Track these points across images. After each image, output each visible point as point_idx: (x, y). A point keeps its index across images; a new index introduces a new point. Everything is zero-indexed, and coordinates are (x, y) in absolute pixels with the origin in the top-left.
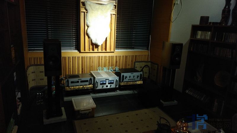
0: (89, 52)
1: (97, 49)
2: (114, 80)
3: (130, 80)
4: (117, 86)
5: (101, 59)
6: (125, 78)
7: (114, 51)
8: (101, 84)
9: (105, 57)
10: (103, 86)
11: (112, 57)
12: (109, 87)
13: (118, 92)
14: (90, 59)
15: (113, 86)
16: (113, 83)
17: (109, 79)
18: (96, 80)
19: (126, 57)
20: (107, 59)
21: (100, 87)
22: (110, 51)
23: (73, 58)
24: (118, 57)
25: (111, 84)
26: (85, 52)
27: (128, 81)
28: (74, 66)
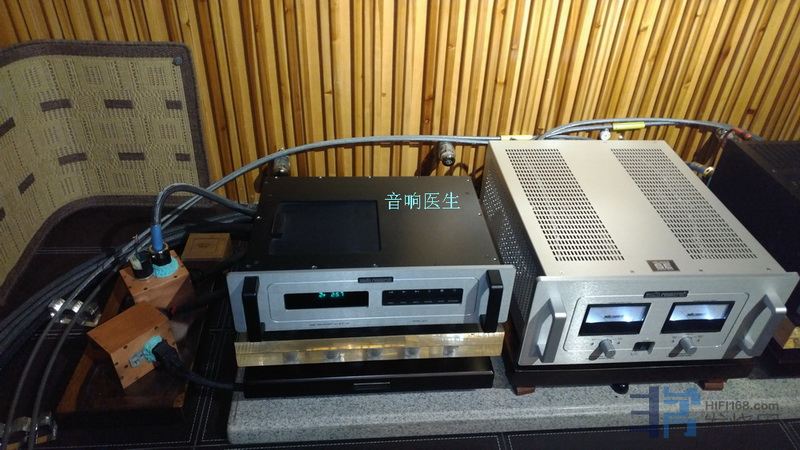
5: (595, 26)
8: (589, 329)
9: (633, 4)
10: (602, 347)
12: (658, 355)
14: (498, 19)
15: (707, 347)
17: (682, 293)
20: (650, 23)
21: (572, 351)
24: (748, 6)
25: (694, 336)
28: (363, 77)
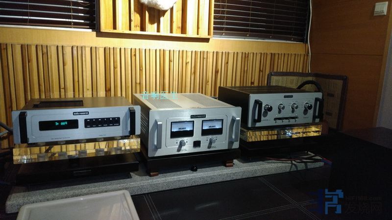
0: (128, 32)
1: (156, 24)
2: (222, 120)
3: (279, 123)
4: (236, 145)
5: (170, 61)
6: (265, 114)
7: (208, 37)
8: (174, 135)
9: (182, 53)
10: (182, 144)
11: (203, 55)
12: (203, 148)
13: (239, 170)
14: (133, 58)
15: (221, 143)
16: (219, 131)
17: (204, 116)
18: (154, 117)
19: (246, 56)
20: (189, 60)
21: (169, 147)
22: (195, 36)
23: (75, 52)
24: (220, 55)
25: (214, 137)
26: (115, 31)
27: (273, 123)
28: (78, 81)
